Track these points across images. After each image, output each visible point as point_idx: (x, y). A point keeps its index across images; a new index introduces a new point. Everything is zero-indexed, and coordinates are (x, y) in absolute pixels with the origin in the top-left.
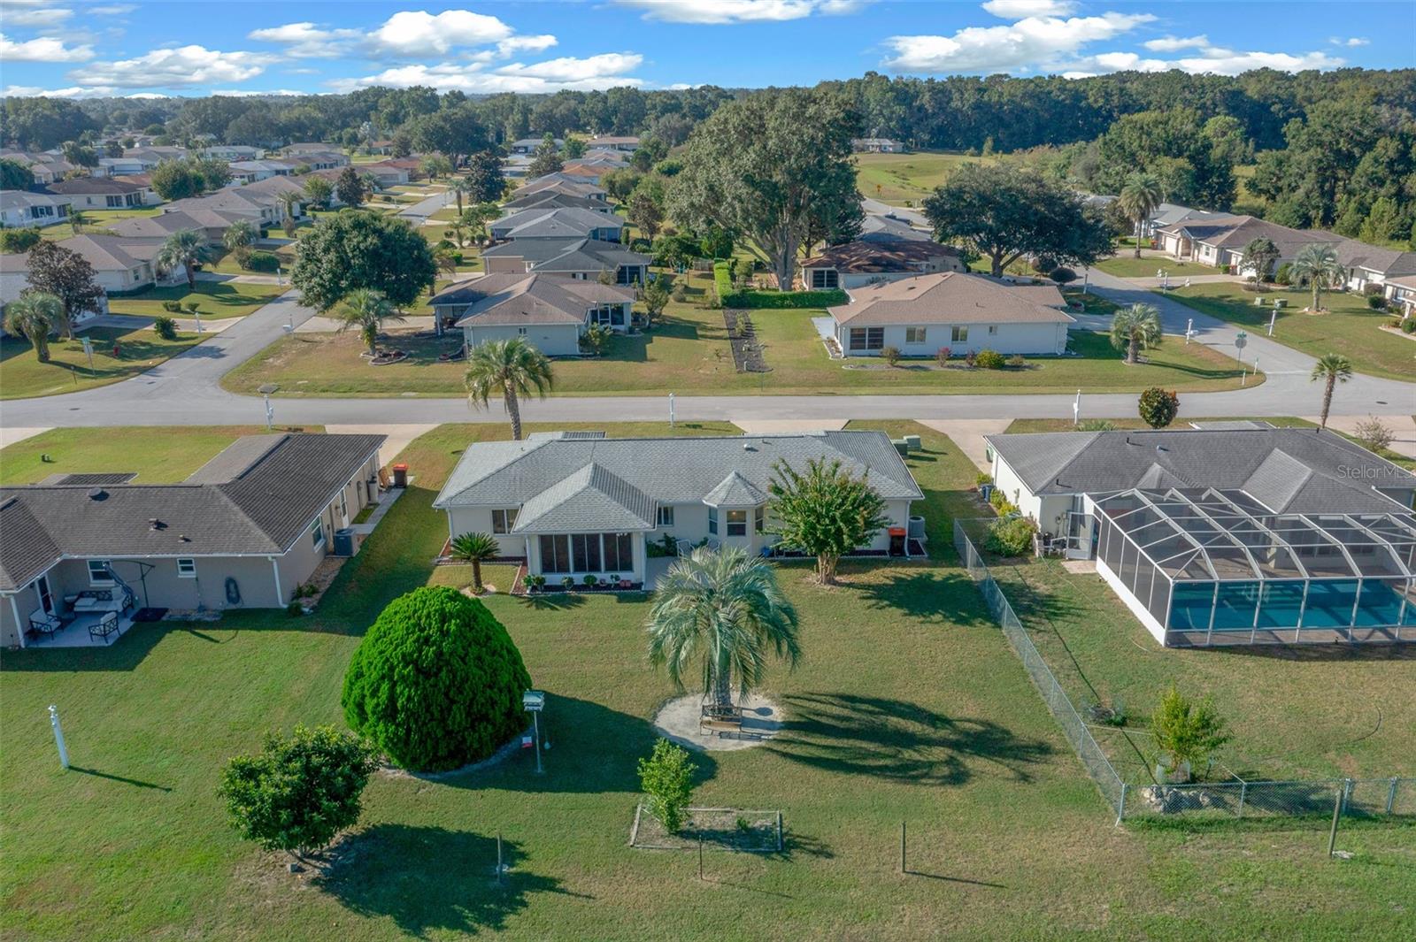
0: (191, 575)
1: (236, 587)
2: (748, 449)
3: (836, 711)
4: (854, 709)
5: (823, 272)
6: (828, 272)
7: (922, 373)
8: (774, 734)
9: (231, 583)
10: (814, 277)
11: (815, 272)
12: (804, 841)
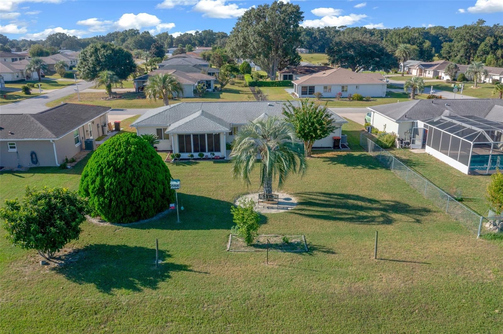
0: (15, 150)
1: (36, 156)
2: (270, 105)
3: (323, 198)
5: (287, 75)
6: (289, 75)
7: (331, 102)
8: (295, 207)
9: (33, 154)
10: (284, 77)
11: (284, 75)
12: (319, 247)
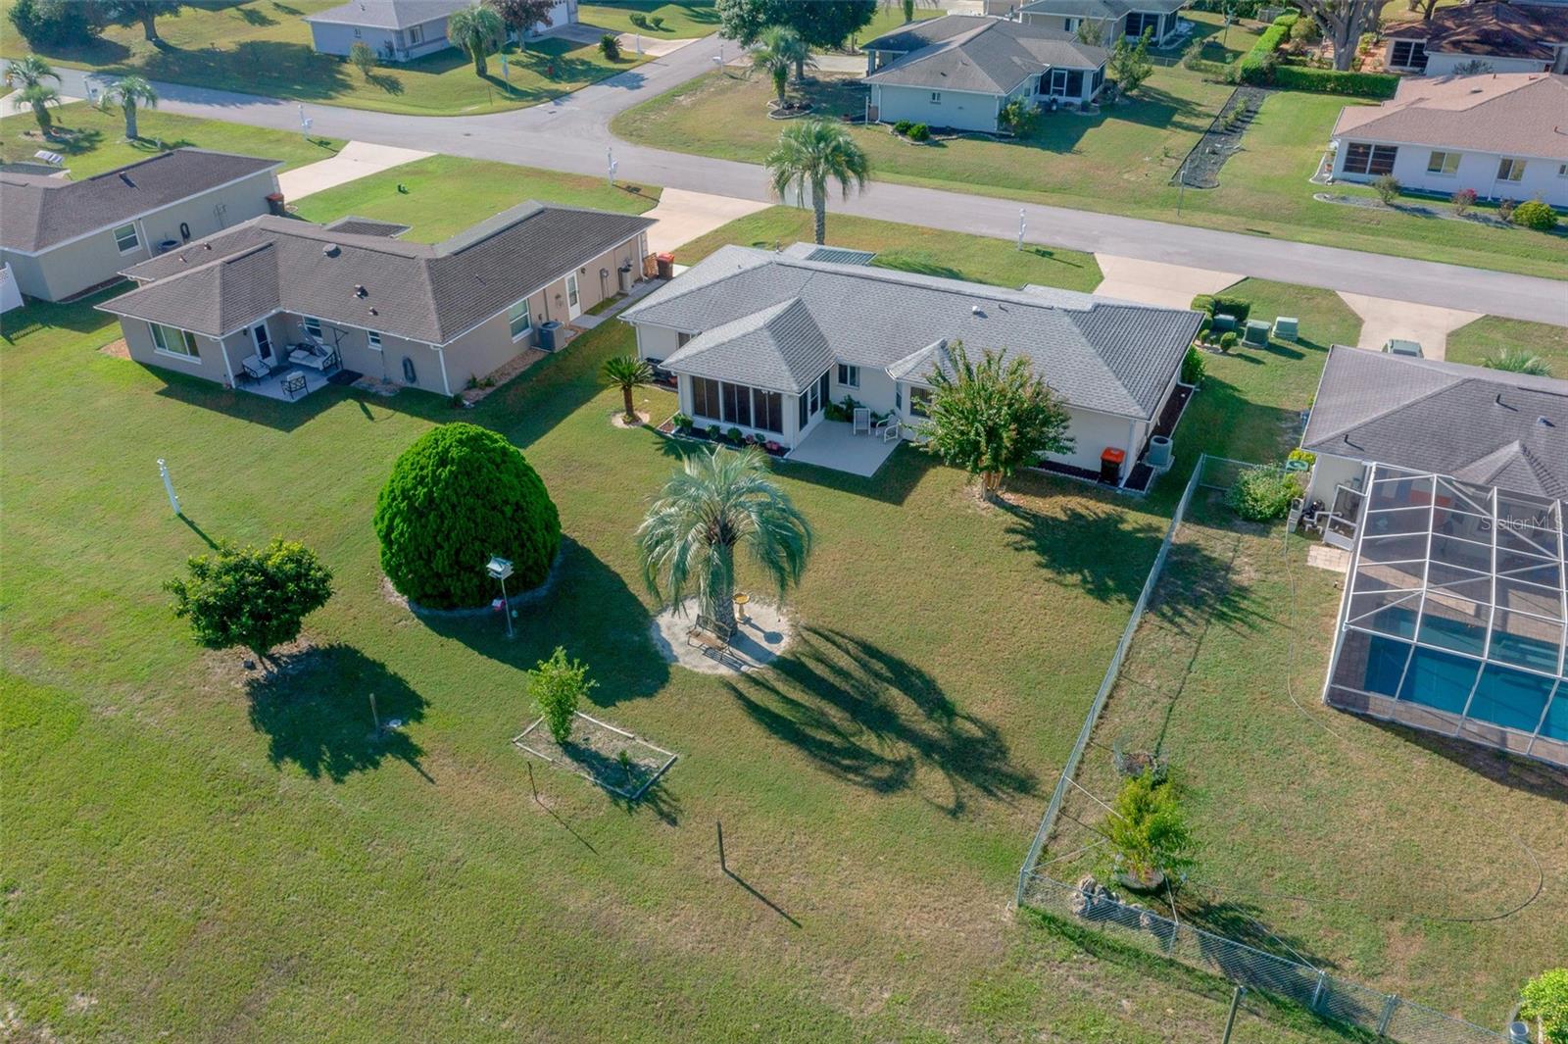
0: (377, 347)
1: (412, 365)
2: (976, 313)
4: (864, 666)
5: (1410, 44)
6: (1417, 45)
9: (408, 365)
10: (1395, 50)
11: (1398, 44)
